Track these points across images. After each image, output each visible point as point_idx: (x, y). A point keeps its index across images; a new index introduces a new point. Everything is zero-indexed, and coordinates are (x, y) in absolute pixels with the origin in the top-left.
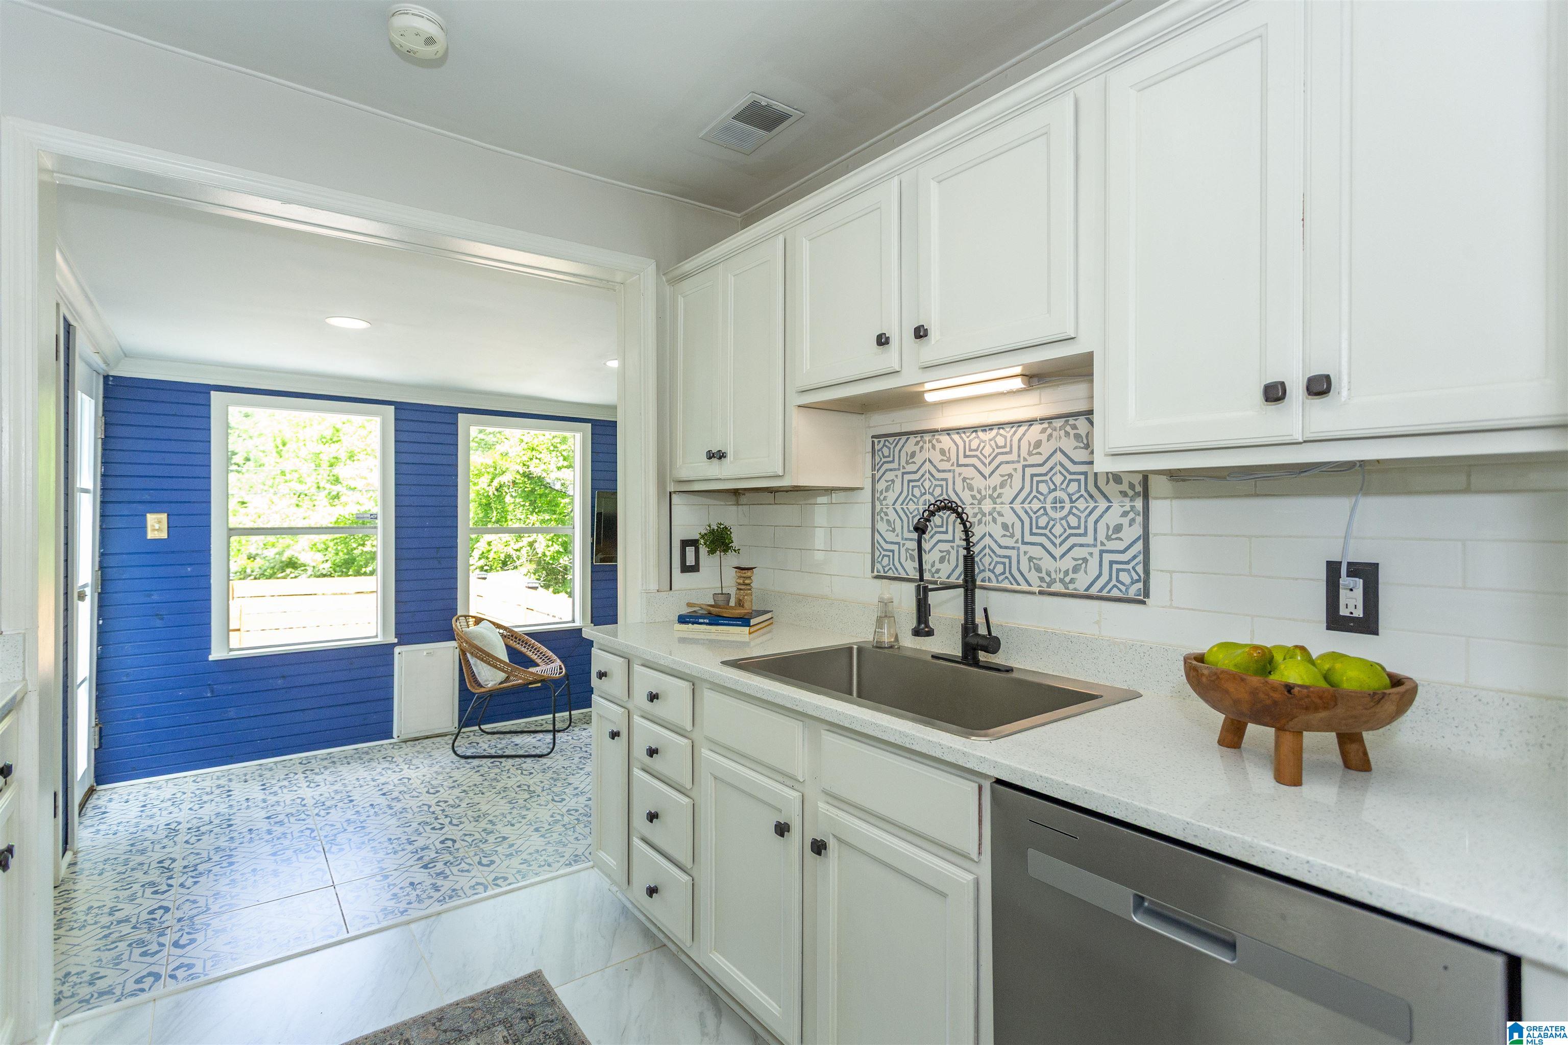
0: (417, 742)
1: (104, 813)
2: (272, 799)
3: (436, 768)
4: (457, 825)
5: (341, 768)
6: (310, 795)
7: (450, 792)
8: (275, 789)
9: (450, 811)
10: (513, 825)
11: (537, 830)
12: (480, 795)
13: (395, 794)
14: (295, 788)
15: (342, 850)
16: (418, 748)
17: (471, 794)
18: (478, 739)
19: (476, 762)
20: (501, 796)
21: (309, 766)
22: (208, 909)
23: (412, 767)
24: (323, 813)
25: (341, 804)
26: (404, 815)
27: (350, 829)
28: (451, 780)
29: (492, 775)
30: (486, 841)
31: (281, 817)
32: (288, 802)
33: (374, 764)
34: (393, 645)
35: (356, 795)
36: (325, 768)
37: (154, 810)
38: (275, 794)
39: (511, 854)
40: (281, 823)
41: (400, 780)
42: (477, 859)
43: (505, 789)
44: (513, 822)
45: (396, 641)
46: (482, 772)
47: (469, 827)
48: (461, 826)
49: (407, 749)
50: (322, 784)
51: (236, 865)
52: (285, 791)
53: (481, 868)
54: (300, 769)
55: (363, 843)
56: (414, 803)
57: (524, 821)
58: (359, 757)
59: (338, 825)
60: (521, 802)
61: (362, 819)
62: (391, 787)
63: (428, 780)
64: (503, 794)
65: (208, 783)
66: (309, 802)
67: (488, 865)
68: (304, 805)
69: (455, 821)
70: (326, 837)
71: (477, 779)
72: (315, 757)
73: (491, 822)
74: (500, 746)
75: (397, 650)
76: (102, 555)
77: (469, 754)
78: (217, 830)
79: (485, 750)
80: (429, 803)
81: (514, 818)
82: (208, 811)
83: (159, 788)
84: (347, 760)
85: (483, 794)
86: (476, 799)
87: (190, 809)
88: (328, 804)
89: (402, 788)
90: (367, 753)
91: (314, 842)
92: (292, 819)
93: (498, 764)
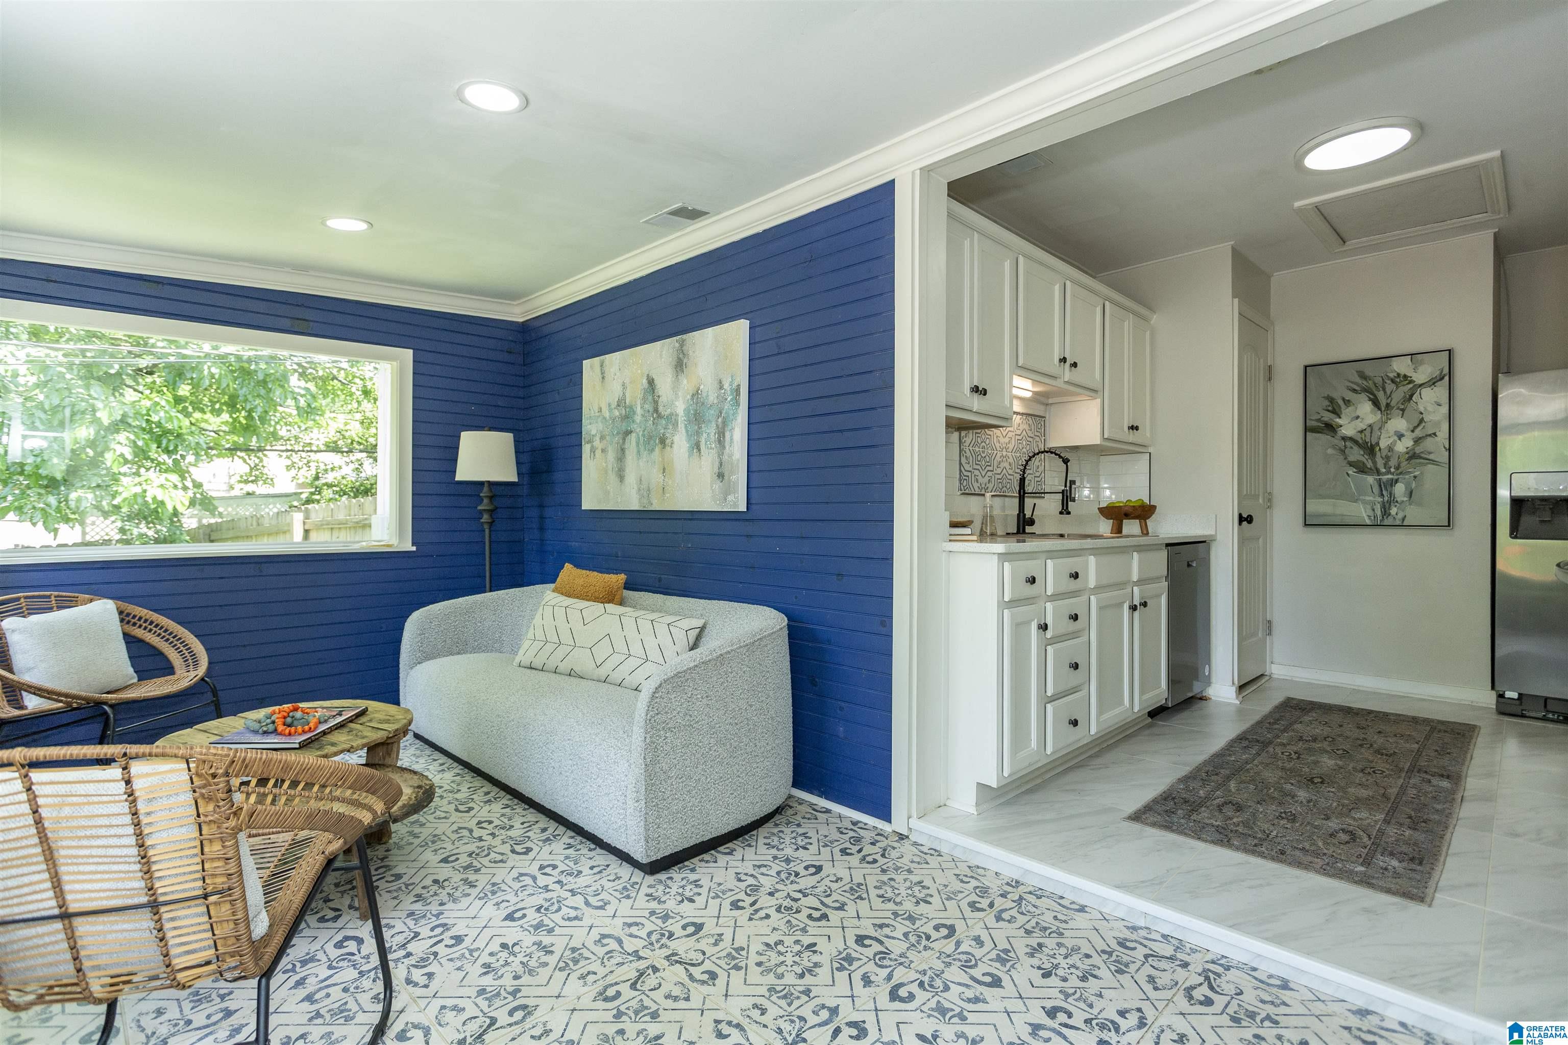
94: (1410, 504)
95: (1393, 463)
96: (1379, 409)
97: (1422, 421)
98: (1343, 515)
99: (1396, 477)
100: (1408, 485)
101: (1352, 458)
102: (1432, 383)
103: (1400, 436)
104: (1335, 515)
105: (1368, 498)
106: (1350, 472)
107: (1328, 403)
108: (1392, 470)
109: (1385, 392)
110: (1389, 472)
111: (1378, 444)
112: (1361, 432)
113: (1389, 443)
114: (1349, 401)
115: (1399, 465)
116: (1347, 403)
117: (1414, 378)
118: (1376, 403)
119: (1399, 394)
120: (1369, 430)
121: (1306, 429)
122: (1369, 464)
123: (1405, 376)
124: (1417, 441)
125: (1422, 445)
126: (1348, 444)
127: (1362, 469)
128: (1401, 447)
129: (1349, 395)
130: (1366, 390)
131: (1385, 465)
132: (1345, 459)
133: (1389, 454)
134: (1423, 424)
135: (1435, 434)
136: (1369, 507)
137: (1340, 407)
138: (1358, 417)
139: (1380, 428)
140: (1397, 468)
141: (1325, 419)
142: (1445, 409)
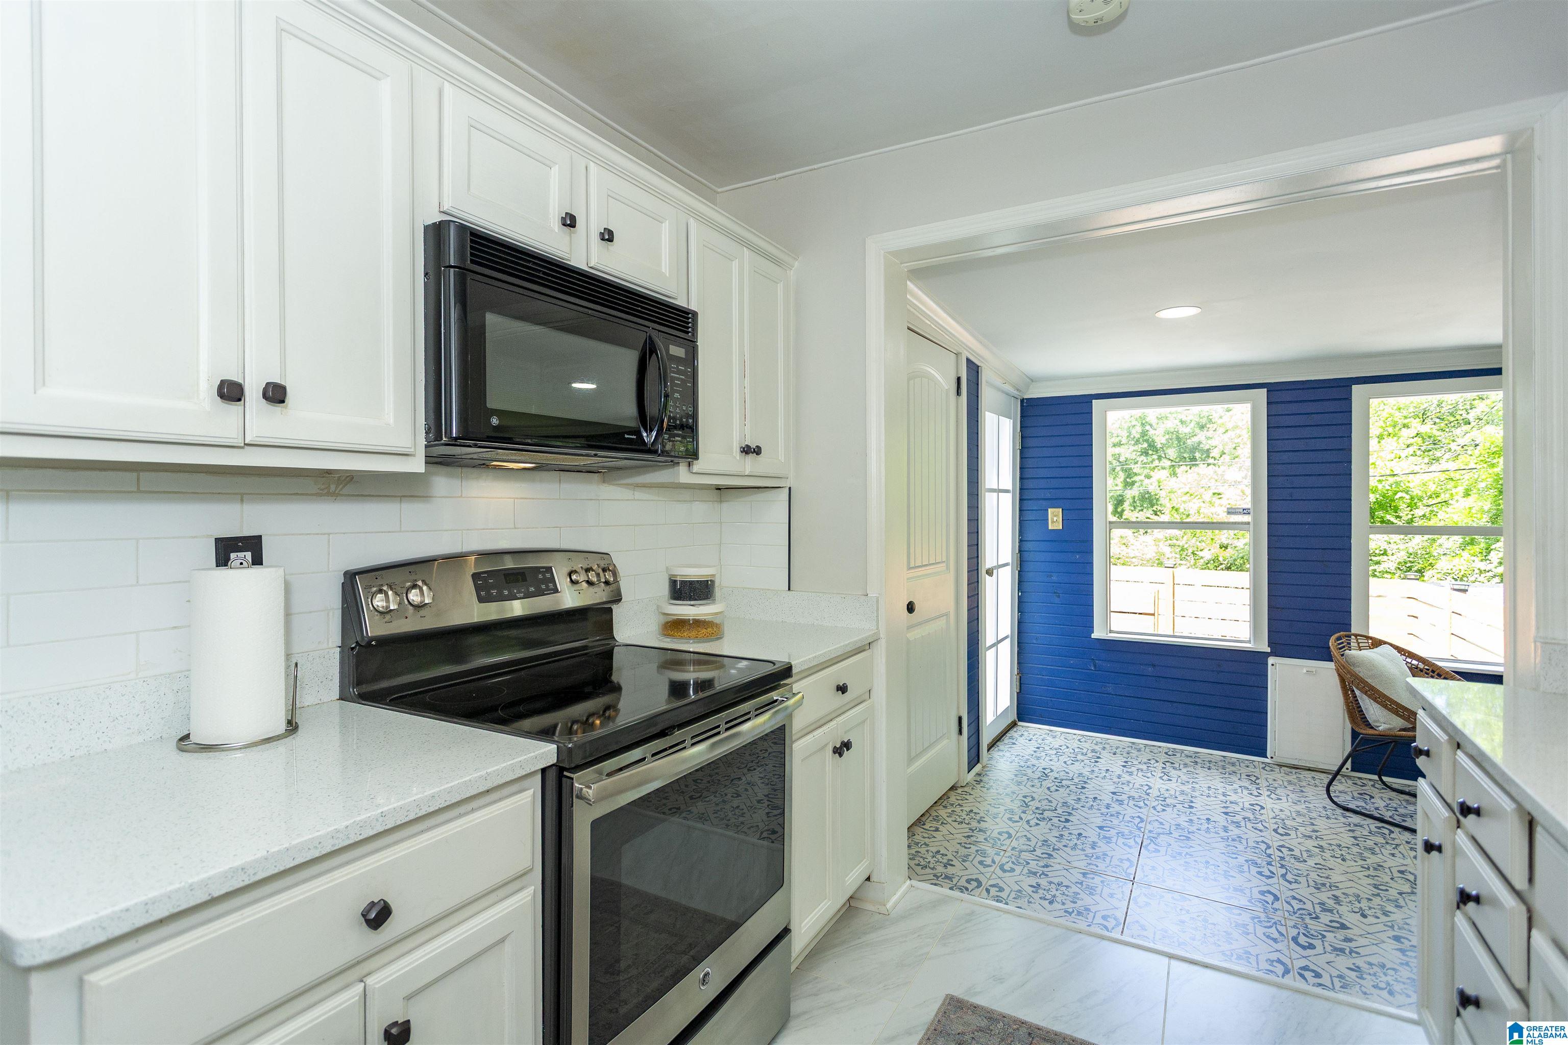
0: (1294, 771)
1: (1014, 744)
2: (1126, 777)
3: (1301, 807)
4: (1290, 883)
5: (1199, 770)
6: (1157, 786)
7: (1302, 840)
8: (1133, 769)
9: (1290, 862)
10: (1364, 916)
11: (1397, 938)
12: (1339, 860)
13: (1238, 818)
14: (1149, 775)
15: (1157, 851)
16: (1292, 778)
17: (1327, 854)
18: (1374, 792)
19: (1356, 819)
20: (1366, 873)
21: (1172, 759)
22: (1034, 850)
23: (1273, 796)
24: (1159, 808)
25: (1179, 806)
26: (1237, 844)
27: (1176, 834)
28: (1310, 828)
29: (1370, 843)
30: (1317, 918)
31: (1124, 797)
32: (1137, 786)
33: (1234, 778)
34: (1266, 655)
35: (1198, 804)
36: (1186, 765)
37: (1043, 754)
38: (1131, 774)
39: (1342, 950)
40: (1121, 803)
41: (1252, 805)
42: (1293, 932)
43: (1379, 867)
44: (1367, 912)
45: (1269, 650)
46: (1357, 834)
47: (1303, 890)
48: (1294, 886)
49: (1279, 775)
50: (1174, 780)
51: (1070, 823)
52: (1140, 774)
53: (1292, 944)
54: (1164, 758)
55: (1180, 854)
56: (1253, 836)
57: (1384, 919)
58: (1224, 768)
59: (1167, 826)
60: (1393, 893)
61: (1192, 829)
62: (1238, 809)
63: (1283, 817)
64: (1372, 872)
65: (1087, 745)
66: (1154, 792)
67: (1304, 948)
68: (1148, 794)
69: (1289, 877)
70: (1150, 831)
71: (1347, 840)
72: (1182, 751)
73: (1336, 898)
74: (1402, 811)
75: (1271, 660)
76: (1021, 541)
77: (1352, 806)
78: (1073, 787)
79: (1377, 809)
80: (1270, 843)
81: (1370, 908)
82: (1076, 768)
83: (1054, 737)
84: (1209, 765)
85: (1344, 860)
86: (1331, 863)
87: (1065, 762)
88: (1169, 801)
89: (1249, 815)
90: (1233, 764)
91: (1137, 832)
92: (1131, 803)
93: (1387, 832)
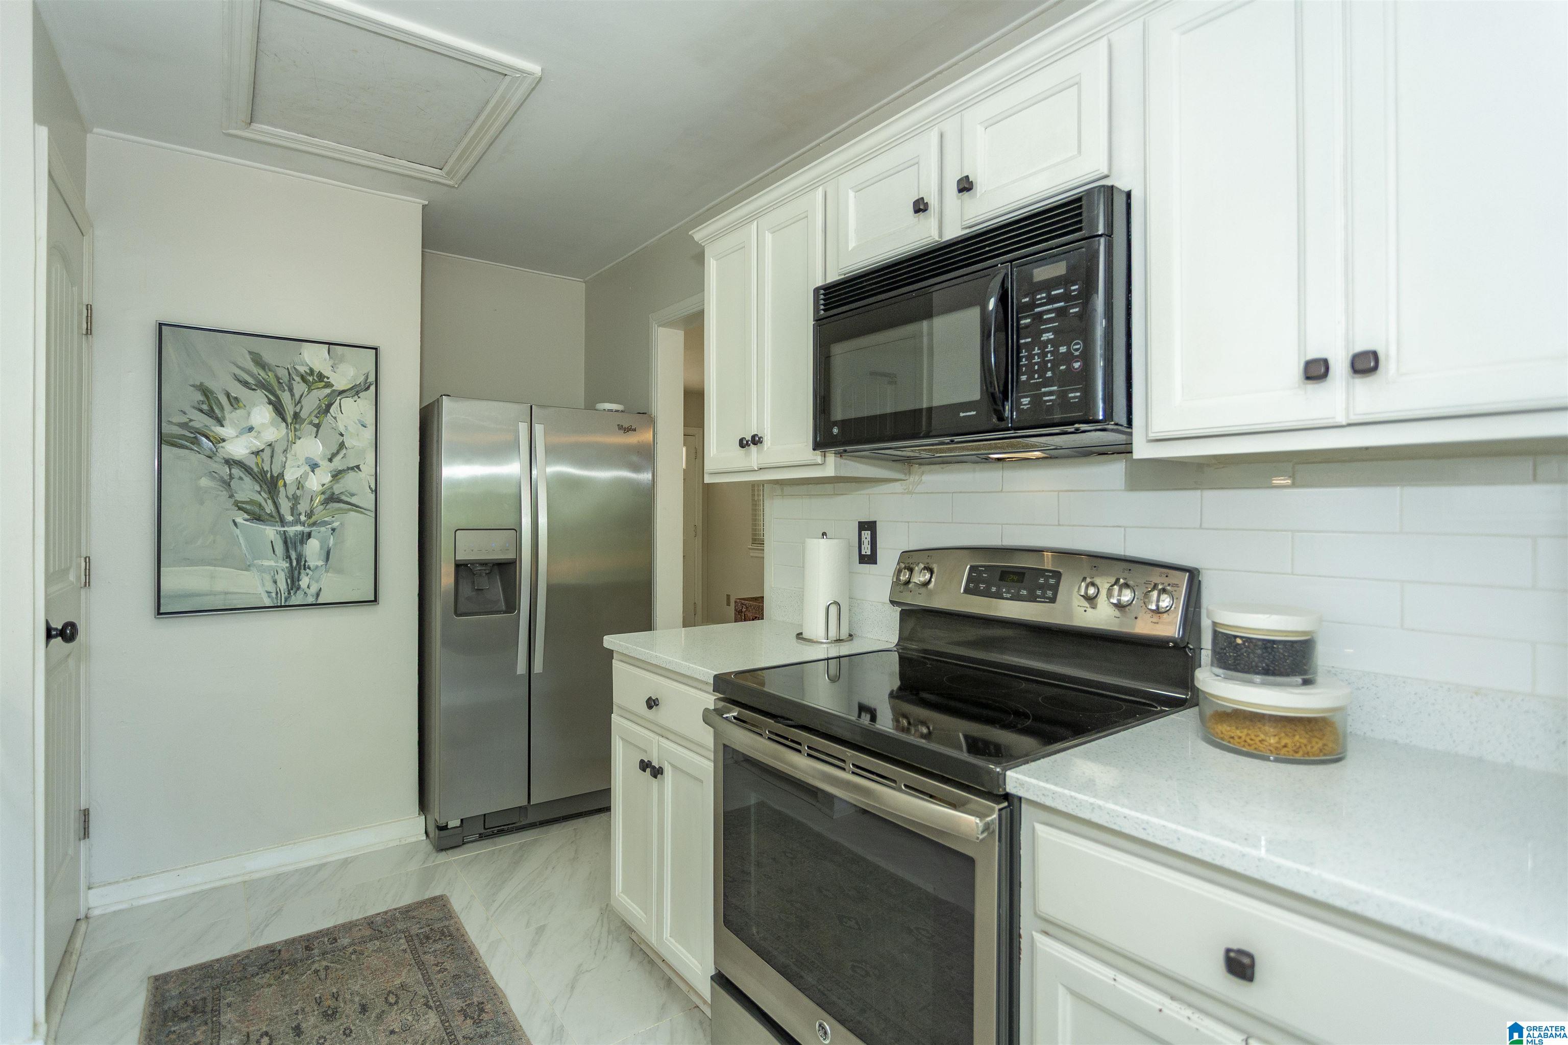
94: (327, 571)
95: (303, 507)
96: (284, 420)
97: (342, 445)
98: (226, 593)
99: (307, 530)
100: (323, 542)
101: (240, 496)
102: (355, 391)
103: (314, 466)
104: (215, 594)
105: (266, 563)
106: (239, 520)
107: (202, 398)
108: (303, 518)
109: (292, 395)
110: (297, 522)
111: (281, 475)
112: (257, 453)
113: (298, 475)
114: (236, 398)
115: (312, 511)
116: (234, 402)
117: (332, 380)
118: (278, 409)
119: (312, 400)
120: (268, 452)
121: (162, 439)
122: (269, 508)
123: (321, 376)
124: (337, 475)
125: (342, 481)
126: (236, 471)
127: (257, 517)
128: (316, 482)
129: (237, 390)
130: (263, 386)
131: (293, 510)
132: (231, 496)
133: (298, 493)
134: (344, 451)
135: (358, 467)
136: (268, 578)
137: (222, 408)
138: (251, 429)
139: (285, 451)
140: (310, 515)
141: (196, 424)
142: (369, 434)
